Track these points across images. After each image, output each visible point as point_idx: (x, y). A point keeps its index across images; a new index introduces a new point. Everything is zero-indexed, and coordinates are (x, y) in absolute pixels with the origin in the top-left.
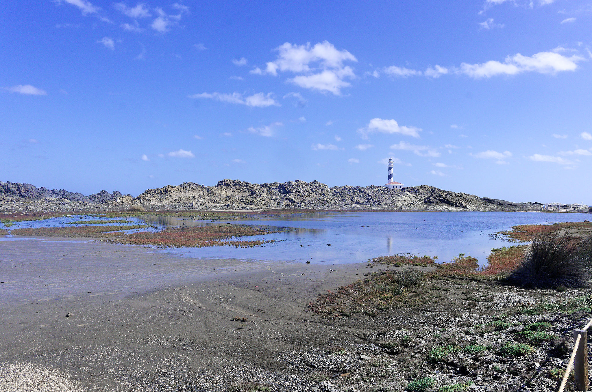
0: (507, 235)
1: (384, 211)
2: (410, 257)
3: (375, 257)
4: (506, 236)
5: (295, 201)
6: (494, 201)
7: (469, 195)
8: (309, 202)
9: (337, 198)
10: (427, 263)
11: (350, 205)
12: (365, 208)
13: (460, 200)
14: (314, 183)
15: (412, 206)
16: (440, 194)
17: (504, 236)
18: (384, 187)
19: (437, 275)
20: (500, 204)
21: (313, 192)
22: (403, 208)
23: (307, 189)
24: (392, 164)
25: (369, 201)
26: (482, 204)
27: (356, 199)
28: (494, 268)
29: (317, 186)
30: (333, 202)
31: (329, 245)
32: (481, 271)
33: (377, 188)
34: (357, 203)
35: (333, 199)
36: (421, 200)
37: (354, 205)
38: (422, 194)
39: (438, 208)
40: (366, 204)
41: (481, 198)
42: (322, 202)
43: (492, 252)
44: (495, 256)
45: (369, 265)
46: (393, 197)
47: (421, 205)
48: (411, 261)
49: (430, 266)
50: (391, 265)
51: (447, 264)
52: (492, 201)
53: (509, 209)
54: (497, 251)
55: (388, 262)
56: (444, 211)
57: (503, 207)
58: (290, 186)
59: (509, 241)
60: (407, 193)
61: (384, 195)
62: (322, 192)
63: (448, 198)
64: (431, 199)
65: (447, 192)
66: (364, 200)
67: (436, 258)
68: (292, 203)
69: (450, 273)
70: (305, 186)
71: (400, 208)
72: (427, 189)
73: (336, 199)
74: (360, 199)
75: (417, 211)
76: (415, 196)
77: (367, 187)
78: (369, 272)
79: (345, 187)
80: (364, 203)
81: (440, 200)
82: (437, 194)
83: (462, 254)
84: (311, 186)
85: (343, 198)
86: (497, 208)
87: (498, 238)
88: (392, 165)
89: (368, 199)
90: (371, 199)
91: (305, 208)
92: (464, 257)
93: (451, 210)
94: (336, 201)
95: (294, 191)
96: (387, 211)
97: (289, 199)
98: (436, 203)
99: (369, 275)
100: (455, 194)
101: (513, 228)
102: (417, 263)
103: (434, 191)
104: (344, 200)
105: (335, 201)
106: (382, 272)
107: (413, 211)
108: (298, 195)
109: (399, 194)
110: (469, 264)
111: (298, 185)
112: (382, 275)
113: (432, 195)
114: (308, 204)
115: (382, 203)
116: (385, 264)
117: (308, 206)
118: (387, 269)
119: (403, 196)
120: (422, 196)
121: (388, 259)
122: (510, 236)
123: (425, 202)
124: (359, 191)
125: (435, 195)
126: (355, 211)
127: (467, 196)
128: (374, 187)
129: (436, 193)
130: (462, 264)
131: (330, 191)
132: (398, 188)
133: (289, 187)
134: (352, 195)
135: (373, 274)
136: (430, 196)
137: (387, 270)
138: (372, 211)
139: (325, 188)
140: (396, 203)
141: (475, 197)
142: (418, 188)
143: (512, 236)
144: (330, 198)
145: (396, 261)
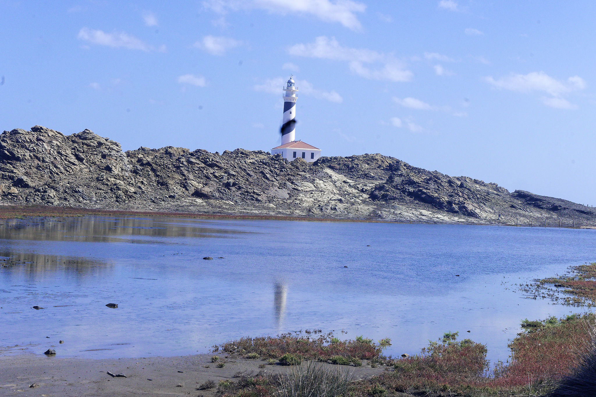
0: (564, 286)
1: (267, 218)
2: (321, 340)
3: (232, 340)
4: (560, 289)
5: (30, 183)
6: (540, 200)
7: (482, 184)
8: (66, 187)
9: (145, 179)
10: (363, 357)
11: (178, 199)
12: (219, 207)
13: (461, 194)
14: (83, 136)
15: (340, 206)
16: (412, 178)
17: (554, 288)
18: (269, 154)
19: (383, 388)
20: (555, 208)
21: (80, 160)
22: (316, 211)
23: (63, 153)
24: (294, 96)
25: (229, 189)
26: (512, 206)
27: (195, 184)
28: (524, 369)
29: (92, 144)
30: (132, 190)
31: (112, 306)
32: (493, 377)
33: (251, 157)
34: (198, 194)
35: (133, 182)
36: (362, 191)
37: (188, 200)
38: (366, 176)
39: (406, 214)
40: (222, 199)
41: (511, 191)
42: (104, 188)
43: (524, 330)
44: (528, 339)
45: (214, 360)
46: (292, 183)
47: (361, 206)
48: (322, 351)
49: (368, 364)
50: (271, 360)
51: (411, 360)
52: (537, 200)
53: (576, 221)
54: (535, 326)
55: (264, 354)
56: (419, 222)
57: (561, 215)
58: (18, 141)
59: (567, 302)
60: (329, 171)
61: (268, 176)
62: (104, 161)
63: (432, 190)
64: (387, 191)
65: (429, 172)
66: (216, 186)
67: (386, 343)
68: (21, 190)
69: (415, 382)
70: (59, 144)
71: (310, 211)
72: (380, 163)
73: (142, 183)
74: (206, 184)
75: (353, 220)
76: (348, 181)
77: (225, 152)
78: (212, 379)
79: (167, 151)
80: (217, 195)
81: (410, 194)
82: (403, 178)
83: (452, 334)
84: (76, 145)
85: (161, 181)
86: (547, 218)
87: (542, 295)
88: (294, 99)
89: (227, 185)
90: (234, 184)
91: (56, 203)
92: (456, 341)
93: (435, 219)
94: (142, 186)
95: (28, 157)
96: (276, 218)
97: (11, 178)
98: (401, 200)
99: (211, 387)
100: (448, 179)
101: (579, 269)
102: (335, 357)
103: (397, 169)
104: (163, 184)
105: (140, 188)
106: (244, 379)
107: (343, 220)
108: (38, 167)
109: (308, 175)
110: (465, 360)
111: (38, 139)
112: (244, 386)
113: (390, 180)
114: (66, 192)
115: (263, 197)
116: (254, 357)
117: (66, 199)
118: (257, 370)
119: (317, 181)
120: (366, 181)
121: (265, 345)
122: (570, 289)
123: (373, 197)
124: (205, 163)
125: (397, 180)
126: (191, 215)
127: (477, 186)
128: (245, 154)
129: (401, 175)
130: (449, 360)
131: (126, 159)
132: (308, 160)
133: (15, 144)
134: (186, 173)
135: (220, 385)
136: (386, 183)
137: (257, 376)
138: (235, 217)
139: (113, 153)
140: (299, 198)
141: (497, 189)
142: (356, 162)
143: (575, 290)
144: (124, 179)
145: (283, 350)
